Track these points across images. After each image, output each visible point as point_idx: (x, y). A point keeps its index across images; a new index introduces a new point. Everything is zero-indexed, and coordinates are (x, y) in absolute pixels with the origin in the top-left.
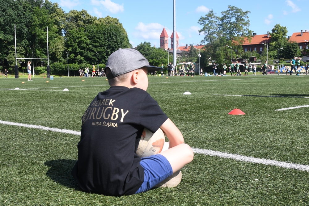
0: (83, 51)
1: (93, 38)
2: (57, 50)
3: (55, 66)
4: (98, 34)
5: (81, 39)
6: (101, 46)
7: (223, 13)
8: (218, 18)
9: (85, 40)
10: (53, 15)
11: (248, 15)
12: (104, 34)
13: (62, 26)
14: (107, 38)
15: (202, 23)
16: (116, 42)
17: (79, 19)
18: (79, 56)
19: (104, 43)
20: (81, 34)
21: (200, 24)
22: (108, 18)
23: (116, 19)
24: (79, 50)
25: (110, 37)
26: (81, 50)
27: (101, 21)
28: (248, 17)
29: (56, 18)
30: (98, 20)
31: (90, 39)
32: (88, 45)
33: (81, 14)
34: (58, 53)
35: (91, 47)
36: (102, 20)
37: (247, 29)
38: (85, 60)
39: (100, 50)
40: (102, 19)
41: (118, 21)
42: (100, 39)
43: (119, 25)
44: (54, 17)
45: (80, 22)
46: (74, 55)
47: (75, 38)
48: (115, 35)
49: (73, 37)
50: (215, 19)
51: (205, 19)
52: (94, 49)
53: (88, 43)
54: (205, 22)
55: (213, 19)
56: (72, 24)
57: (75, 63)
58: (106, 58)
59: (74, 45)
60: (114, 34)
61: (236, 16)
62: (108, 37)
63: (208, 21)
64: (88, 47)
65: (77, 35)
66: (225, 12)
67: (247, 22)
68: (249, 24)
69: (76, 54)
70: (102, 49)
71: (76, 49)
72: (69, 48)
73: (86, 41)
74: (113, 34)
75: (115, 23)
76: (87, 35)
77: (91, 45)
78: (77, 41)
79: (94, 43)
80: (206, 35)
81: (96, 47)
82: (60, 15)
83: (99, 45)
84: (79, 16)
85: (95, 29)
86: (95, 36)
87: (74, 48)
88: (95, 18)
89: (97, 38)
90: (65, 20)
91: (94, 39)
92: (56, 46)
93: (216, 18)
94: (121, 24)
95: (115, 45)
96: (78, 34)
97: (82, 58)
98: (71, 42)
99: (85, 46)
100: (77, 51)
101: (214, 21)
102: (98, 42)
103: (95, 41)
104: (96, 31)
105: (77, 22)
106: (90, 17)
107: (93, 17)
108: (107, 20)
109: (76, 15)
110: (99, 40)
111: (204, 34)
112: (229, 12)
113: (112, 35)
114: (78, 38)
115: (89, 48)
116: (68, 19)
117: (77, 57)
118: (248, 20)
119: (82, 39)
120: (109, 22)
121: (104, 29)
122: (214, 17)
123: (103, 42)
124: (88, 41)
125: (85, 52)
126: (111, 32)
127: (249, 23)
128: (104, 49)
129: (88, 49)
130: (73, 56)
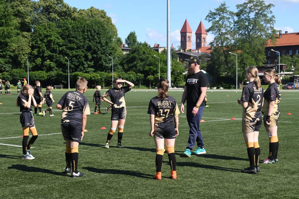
0: (54, 54)
1: (68, 37)
2: (21, 52)
3: (14, 74)
4: (75, 32)
5: (50, 38)
6: (79, 48)
7: (238, 6)
8: (231, 13)
9: (56, 39)
10: (16, 4)
11: (272, 9)
12: (83, 32)
13: (28, 19)
14: (86, 37)
15: (211, 20)
16: (100, 43)
17: (53, 10)
18: (48, 60)
19: (82, 44)
20: (50, 32)
21: (208, 21)
22: (91, 10)
23: (103, 12)
24: (47, 53)
25: (91, 35)
26: (50, 53)
27: (81, 14)
28: (271, 12)
29: (18, 8)
30: (78, 12)
31: (63, 39)
32: (60, 46)
33: (54, 3)
34: (22, 56)
35: (65, 49)
36: (83, 13)
37: (272, 28)
38: (57, 67)
39: (76, 53)
40: (83, 10)
41: (105, 13)
42: (77, 39)
43: (106, 19)
44: (16, 6)
45: (53, 14)
46: (41, 60)
47: (43, 36)
48: (98, 34)
49: (40, 35)
50: (228, 15)
51: (215, 14)
52: (68, 52)
53: (61, 44)
54: (215, 18)
55: (225, 15)
56: (42, 17)
57: (42, 70)
58: (84, 64)
59: (40, 46)
60: (97, 31)
61: (257, 11)
62: (88, 35)
63: (219, 17)
64: (60, 49)
65: (46, 33)
66: (241, 5)
67: (271, 18)
68: (274, 21)
69: (44, 59)
70: (80, 52)
71: (43, 52)
72: (34, 50)
73: (58, 41)
74: (95, 31)
75: (102, 16)
76: (60, 33)
77: (64, 46)
78: (45, 41)
79: (69, 44)
80: (216, 35)
81: (72, 49)
82: (25, 4)
83: (76, 47)
84: (52, 6)
85: (70, 25)
86: (70, 34)
87: (41, 50)
88: (75, 9)
89: (73, 37)
90: (32, 11)
91: (69, 39)
92: (20, 46)
93: (229, 13)
94: (109, 19)
95: (97, 48)
96: (47, 31)
97: (53, 64)
98: (37, 41)
99: (57, 48)
100: (45, 55)
101: (226, 17)
102: (74, 42)
103: (70, 42)
104: (72, 27)
105: (49, 14)
106: (68, 8)
107: (72, 7)
108: (90, 13)
109: (48, 4)
110: (75, 40)
111: (214, 34)
112: (247, 6)
113: (94, 33)
114: (47, 36)
115: (63, 50)
116: (36, 9)
117: (45, 62)
118: (273, 16)
119: (53, 38)
120: (92, 15)
121: (83, 26)
122: (226, 13)
123: (81, 42)
124: (61, 41)
125: (56, 56)
126: (93, 29)
127: (274, 19)
128: (83, 51)
129: (61, 52)
130: (39, 61)
